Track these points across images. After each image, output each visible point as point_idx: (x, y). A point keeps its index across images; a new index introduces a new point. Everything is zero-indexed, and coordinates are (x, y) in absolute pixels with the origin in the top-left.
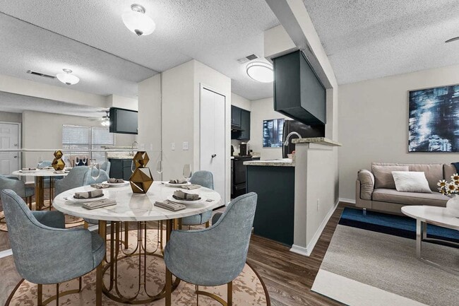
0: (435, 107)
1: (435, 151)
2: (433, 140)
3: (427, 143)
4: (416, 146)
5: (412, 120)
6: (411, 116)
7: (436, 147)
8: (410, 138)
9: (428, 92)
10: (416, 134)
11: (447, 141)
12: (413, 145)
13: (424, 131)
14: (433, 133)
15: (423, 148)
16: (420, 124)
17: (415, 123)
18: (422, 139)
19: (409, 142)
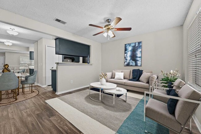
0: (131, 50)
1: (131, 65)
2: (131, 62)
3: (129, 63)
4: (126, 64)
5: (125, 54)
6: (125, 53)
7: (131, 64)
8: (125, 61)
9: (130, 45)
10: (126, 60)
11: (134, 62)
12: (126, 63)
13: (129, 58)
14: (131, 59)
15: (128, 65)
16: (127, 56)
17: (126, 55)
18: (128, 61)
19: (125, 62)
